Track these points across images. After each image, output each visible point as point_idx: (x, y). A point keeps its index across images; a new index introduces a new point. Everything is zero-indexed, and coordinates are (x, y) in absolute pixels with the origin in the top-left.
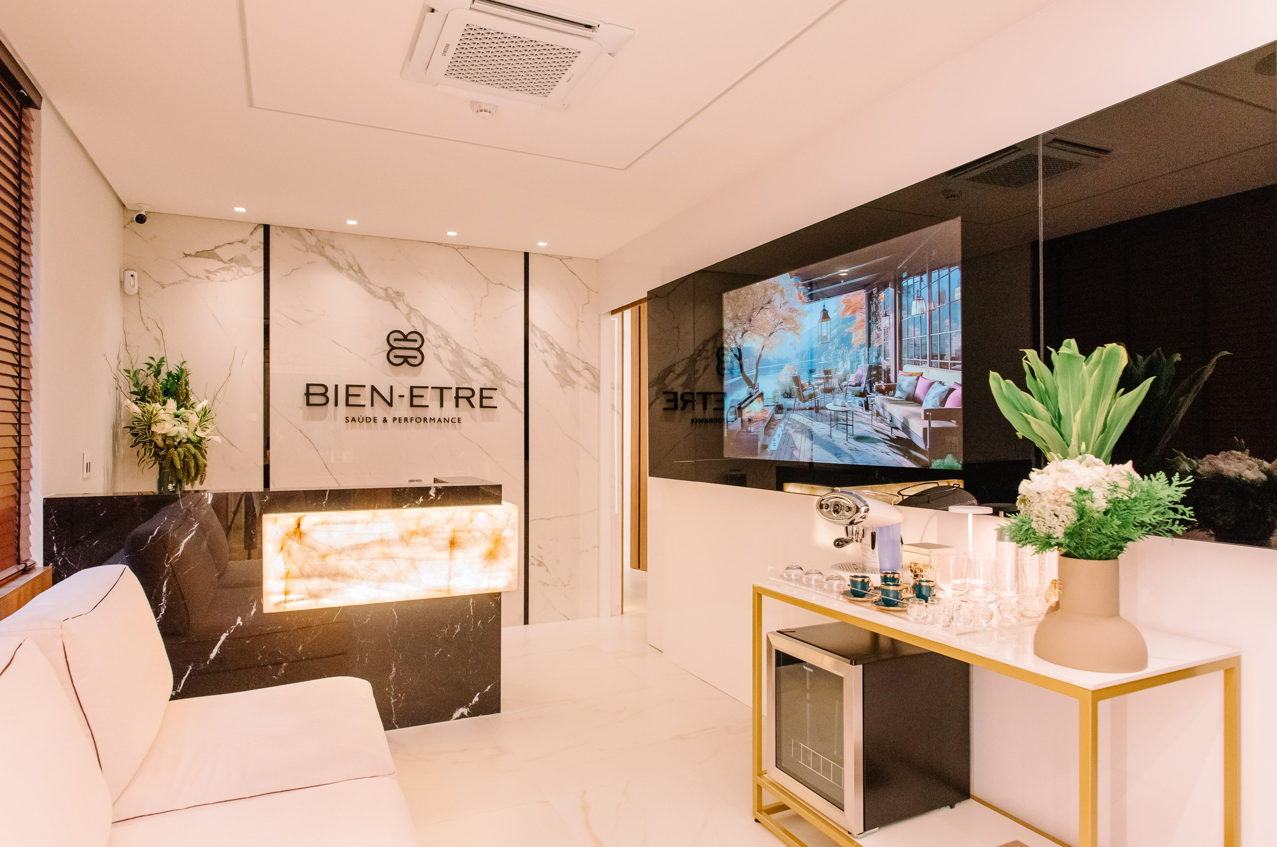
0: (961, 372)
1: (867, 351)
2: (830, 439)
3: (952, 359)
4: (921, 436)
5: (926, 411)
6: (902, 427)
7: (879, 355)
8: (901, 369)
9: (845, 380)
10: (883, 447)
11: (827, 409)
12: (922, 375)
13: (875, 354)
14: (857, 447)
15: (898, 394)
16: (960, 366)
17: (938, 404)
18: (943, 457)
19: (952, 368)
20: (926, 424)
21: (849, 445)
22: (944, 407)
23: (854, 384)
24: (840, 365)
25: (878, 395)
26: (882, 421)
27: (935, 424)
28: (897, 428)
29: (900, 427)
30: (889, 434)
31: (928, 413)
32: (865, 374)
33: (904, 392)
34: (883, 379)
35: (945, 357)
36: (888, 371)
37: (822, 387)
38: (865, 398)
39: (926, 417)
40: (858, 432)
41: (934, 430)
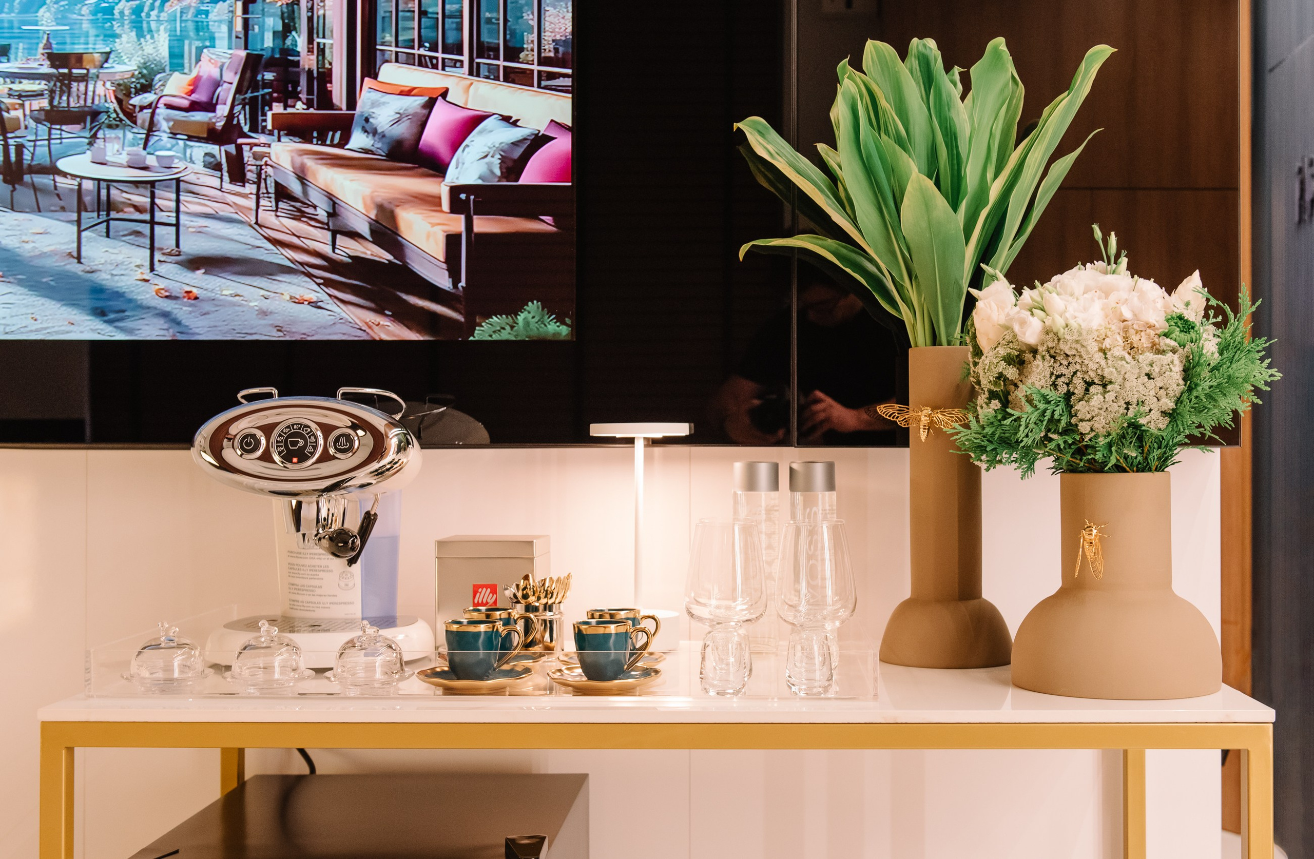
0: (570, 95)
1: (239, 11)
2: (73, 267)
3: (542, 61)
4: (440, 253)
5: (455, 191)
6: (373, 232)
7: (288, 28)
8: (371, 71)
9: (146, 88)
10: (307, 289)
11: (65, 175)
12: (444, 94)
13: (273, 23)
14: (195, 290)
15: (359, 140)
16: (568, 82)
17: (498, 172)
18: (513, 310)
19: (543, 83)
20: (458, 224)
21: (162, 284)
22: (517, 180)
23: (185, 103)
24: (126, 41)
25: (283, 139)
26: (299, 215)
27: (482, 225)
28: (354, 235)
29: (364, 230)
30: (327, 250)
31: (463, 196)
32: (232, 78)
33: (384, 136)
34: (303, 96)
35: (522, 55)
36: (325, 76)
37: (44, 103)
38: (232, 148)
39: (457, 206)
40: (192, 245)
41: (479, 242)
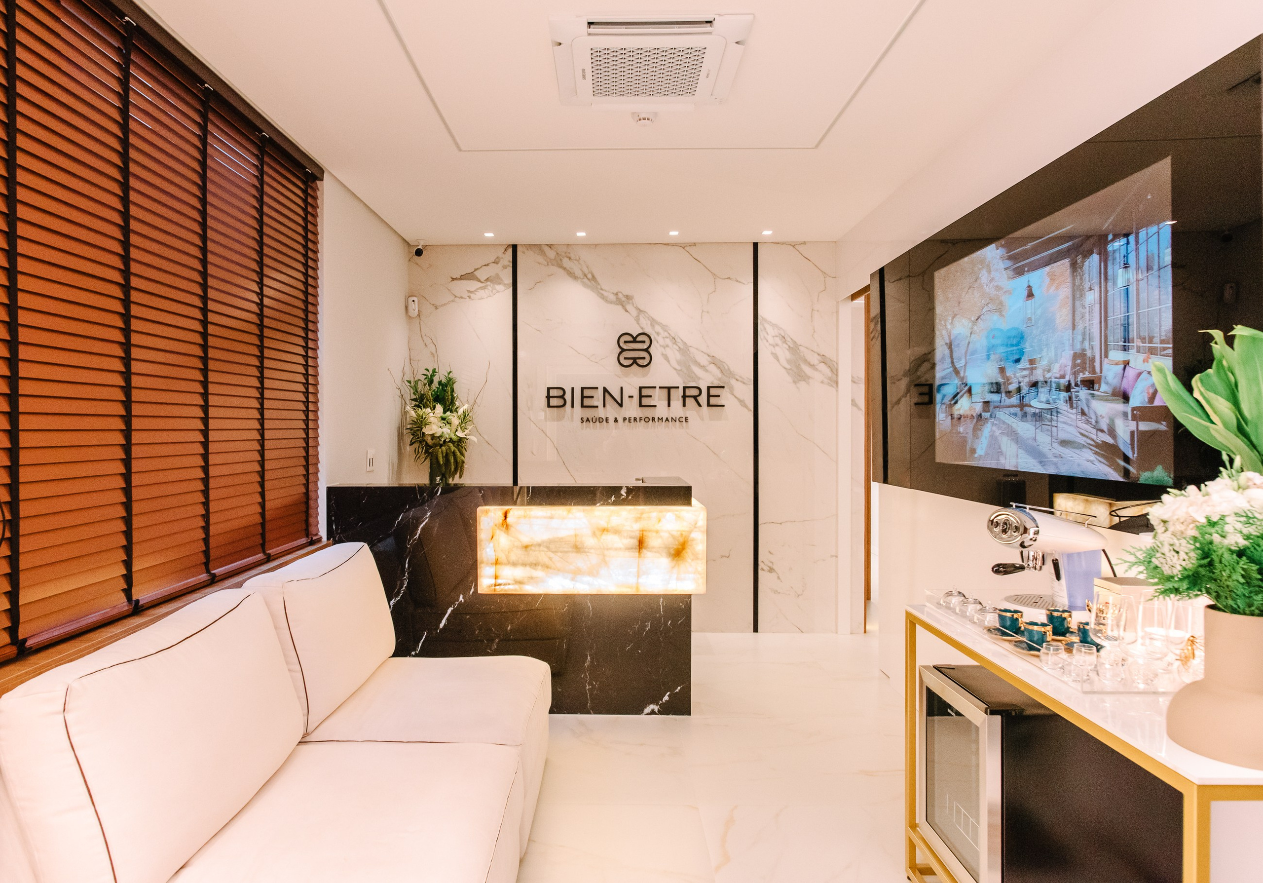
0: (1171, 358)
1: (1071, 335)
2: (1035, 444)
3: (1162, 342)
4: (1128, 440)
5: (1134, 409)
6: (1109, 430)
7: (1084, 339)
8: (1106, 356)
9: (1049, 371)
10: (1089, 455)
11: (1032, 407)
12: (1128, 364)
13: (1080, 338)
14: (1062, 455)
15: (1104, 387)
16: (1170, 351)
17: (1147, 400)
18: (1151, 469)
19: (1162, 353)
20: (1133, 425)
21: (1054, 451)
22: (1153, 404)
23: (1058, 375)
24: (1044, 353)
25: (1083, 389)
26: (1088, 422)
27: (1144, 426)
28: (1102, 431)
29: (1105, 429)
30: (1094, 437)
31: (1135, 412)
32: (1070, 363)
33: (1110, 385)
34: (1088, 369)
35: (1154, 340)
36: (1093, 360)
37: (1027, 380)
38: (1069, 393)
39: (1134, 418)
40: (1062, 436)
41: (1142, 434)
